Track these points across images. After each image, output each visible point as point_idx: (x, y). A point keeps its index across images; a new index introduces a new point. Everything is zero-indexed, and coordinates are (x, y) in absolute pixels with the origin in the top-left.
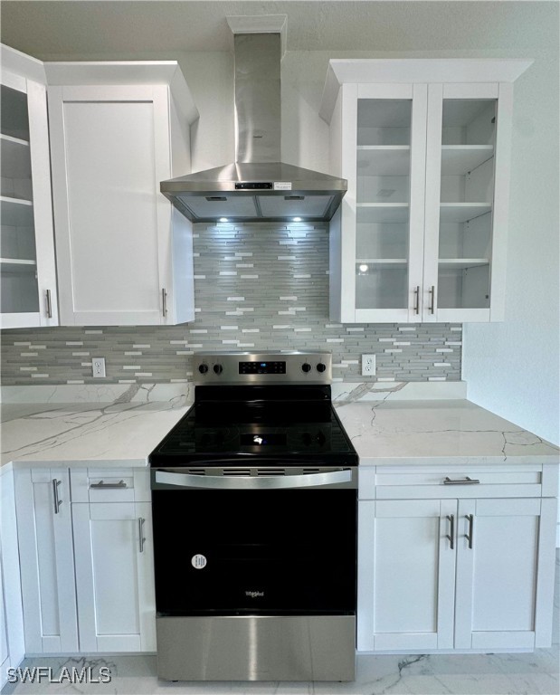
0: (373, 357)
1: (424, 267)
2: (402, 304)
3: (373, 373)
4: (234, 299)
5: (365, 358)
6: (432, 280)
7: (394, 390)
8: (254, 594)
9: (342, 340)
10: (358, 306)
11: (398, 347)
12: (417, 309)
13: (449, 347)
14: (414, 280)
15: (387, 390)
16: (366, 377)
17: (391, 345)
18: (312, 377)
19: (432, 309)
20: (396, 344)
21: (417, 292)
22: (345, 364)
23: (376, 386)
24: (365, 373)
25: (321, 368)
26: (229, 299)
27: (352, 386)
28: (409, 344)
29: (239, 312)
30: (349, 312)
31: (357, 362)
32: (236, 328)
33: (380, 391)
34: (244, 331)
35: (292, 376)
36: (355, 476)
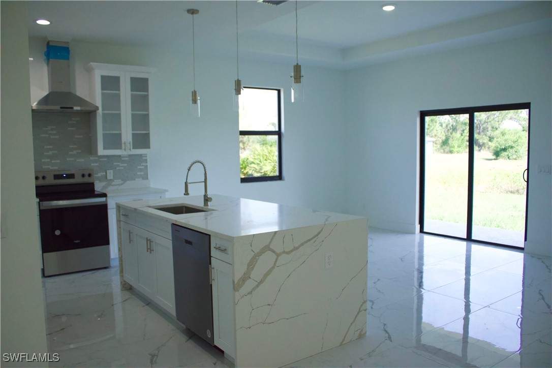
0: (112, 171)
1: (127, 133)
2: (120, 148)
3: (112, 178)
4: (48, 147)
5: (108, 171)
6: (130, 139)
7: (122, 184)
8: (77, 242)
9: (97, 164)
10: (104, 148)
11: (122, 166)
12: (125, 150)
13: (143, 166)
14: (124, 139)
15: (118, 185)
16: (109, 180)
17: (118, 166)
18: (87, 180)
19: (130, 149)
20: (121, 165)
21: (125, 144)
22: (99, 175)
23: (113, 183)
24: (108, 178)
25: (90, 175)
26: (45, 147)
27: (104, 184)
28: (126, 165)
29: (50, 153)
30: (101, 151)
31: (105, 174)
32: (49, 160)
33: (115, 185)
34: (53, 161)
35: (78, 180)
36: (106, 199)
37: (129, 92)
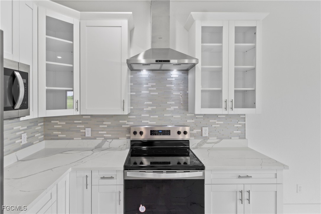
0: (207, 128)
1: (228, 92)
2: (219, 106)
3: (207, 135)
4: (148, 103)
5: (204, 129)
6: (232, 97)
7: (217, 143)
9: (194, 121)
10: (202, 107)
11: (218, 124)
12: (226, 108)
13: (240, 124)
14: (224, 97)
15: (213, 143)
16: (204, 137)
17: (215, 123)
18: (182, 137)
19: (232, 108)
21: (226, 102)
22: (195, 131)
23: (209, 141)
24: (204, 135)
25: (185, 133)
26: (145, 103)
27: (198, 141)
28: (222, 122)
29: (150, 108)
31: (200, 130)
32: (148, 115)
33: (211, 143)
34: (151, 117)
35: (174, 136)
36: (204, 174)
37: (233, 44)
